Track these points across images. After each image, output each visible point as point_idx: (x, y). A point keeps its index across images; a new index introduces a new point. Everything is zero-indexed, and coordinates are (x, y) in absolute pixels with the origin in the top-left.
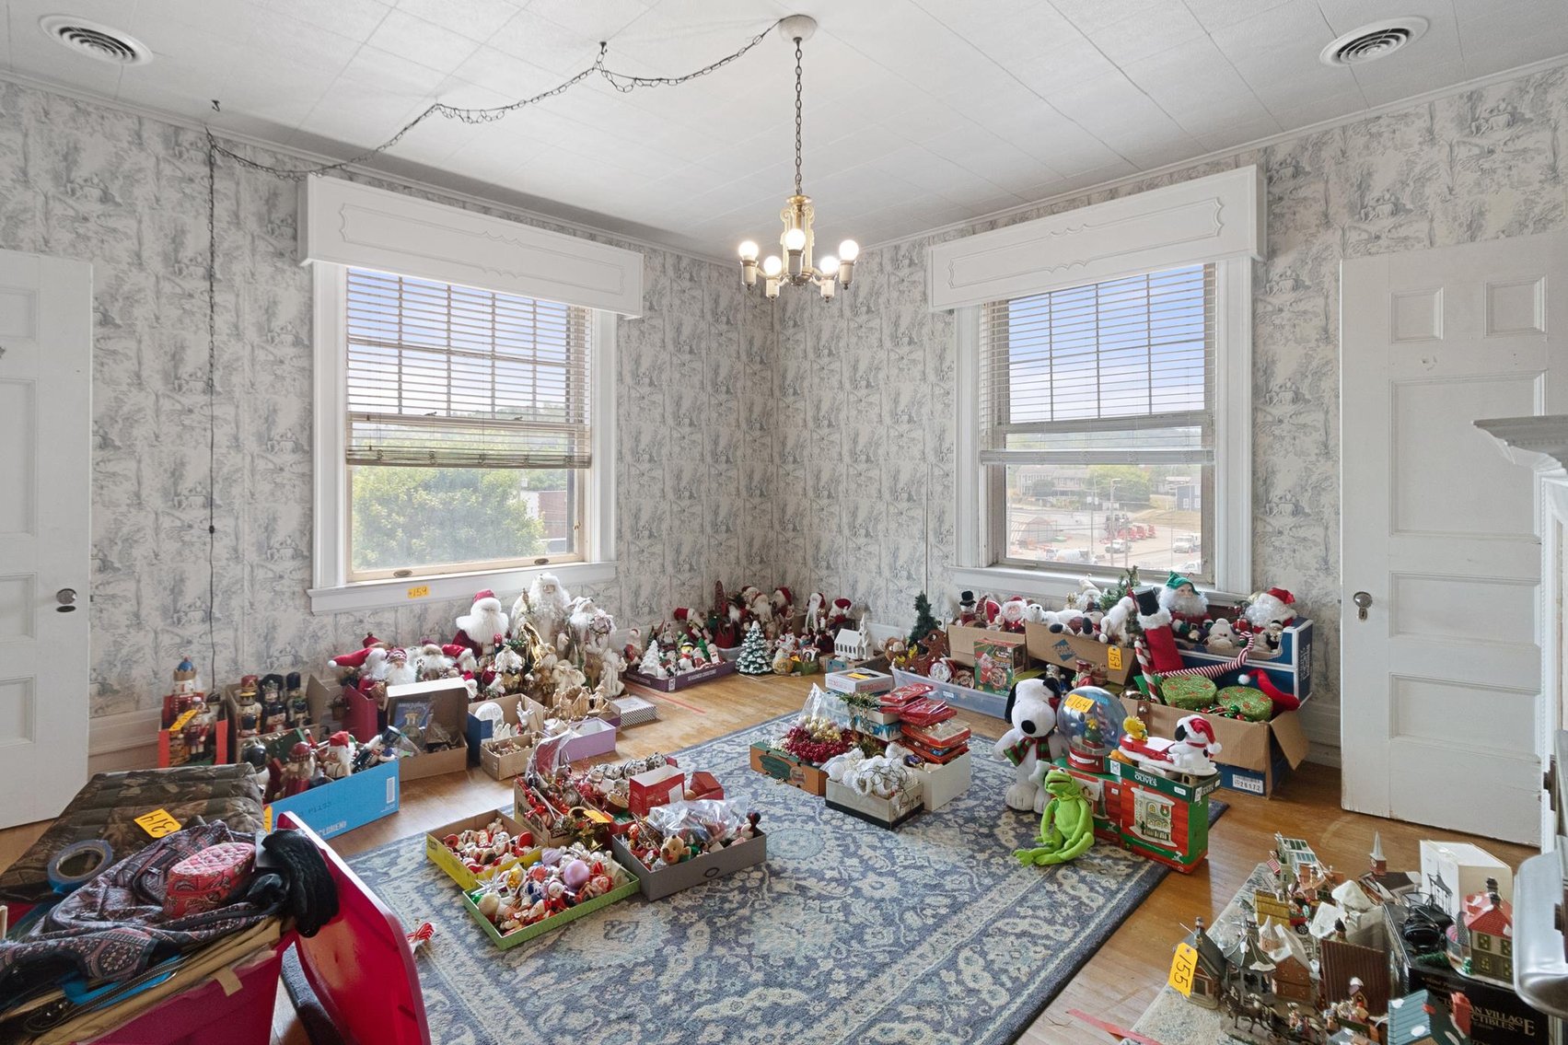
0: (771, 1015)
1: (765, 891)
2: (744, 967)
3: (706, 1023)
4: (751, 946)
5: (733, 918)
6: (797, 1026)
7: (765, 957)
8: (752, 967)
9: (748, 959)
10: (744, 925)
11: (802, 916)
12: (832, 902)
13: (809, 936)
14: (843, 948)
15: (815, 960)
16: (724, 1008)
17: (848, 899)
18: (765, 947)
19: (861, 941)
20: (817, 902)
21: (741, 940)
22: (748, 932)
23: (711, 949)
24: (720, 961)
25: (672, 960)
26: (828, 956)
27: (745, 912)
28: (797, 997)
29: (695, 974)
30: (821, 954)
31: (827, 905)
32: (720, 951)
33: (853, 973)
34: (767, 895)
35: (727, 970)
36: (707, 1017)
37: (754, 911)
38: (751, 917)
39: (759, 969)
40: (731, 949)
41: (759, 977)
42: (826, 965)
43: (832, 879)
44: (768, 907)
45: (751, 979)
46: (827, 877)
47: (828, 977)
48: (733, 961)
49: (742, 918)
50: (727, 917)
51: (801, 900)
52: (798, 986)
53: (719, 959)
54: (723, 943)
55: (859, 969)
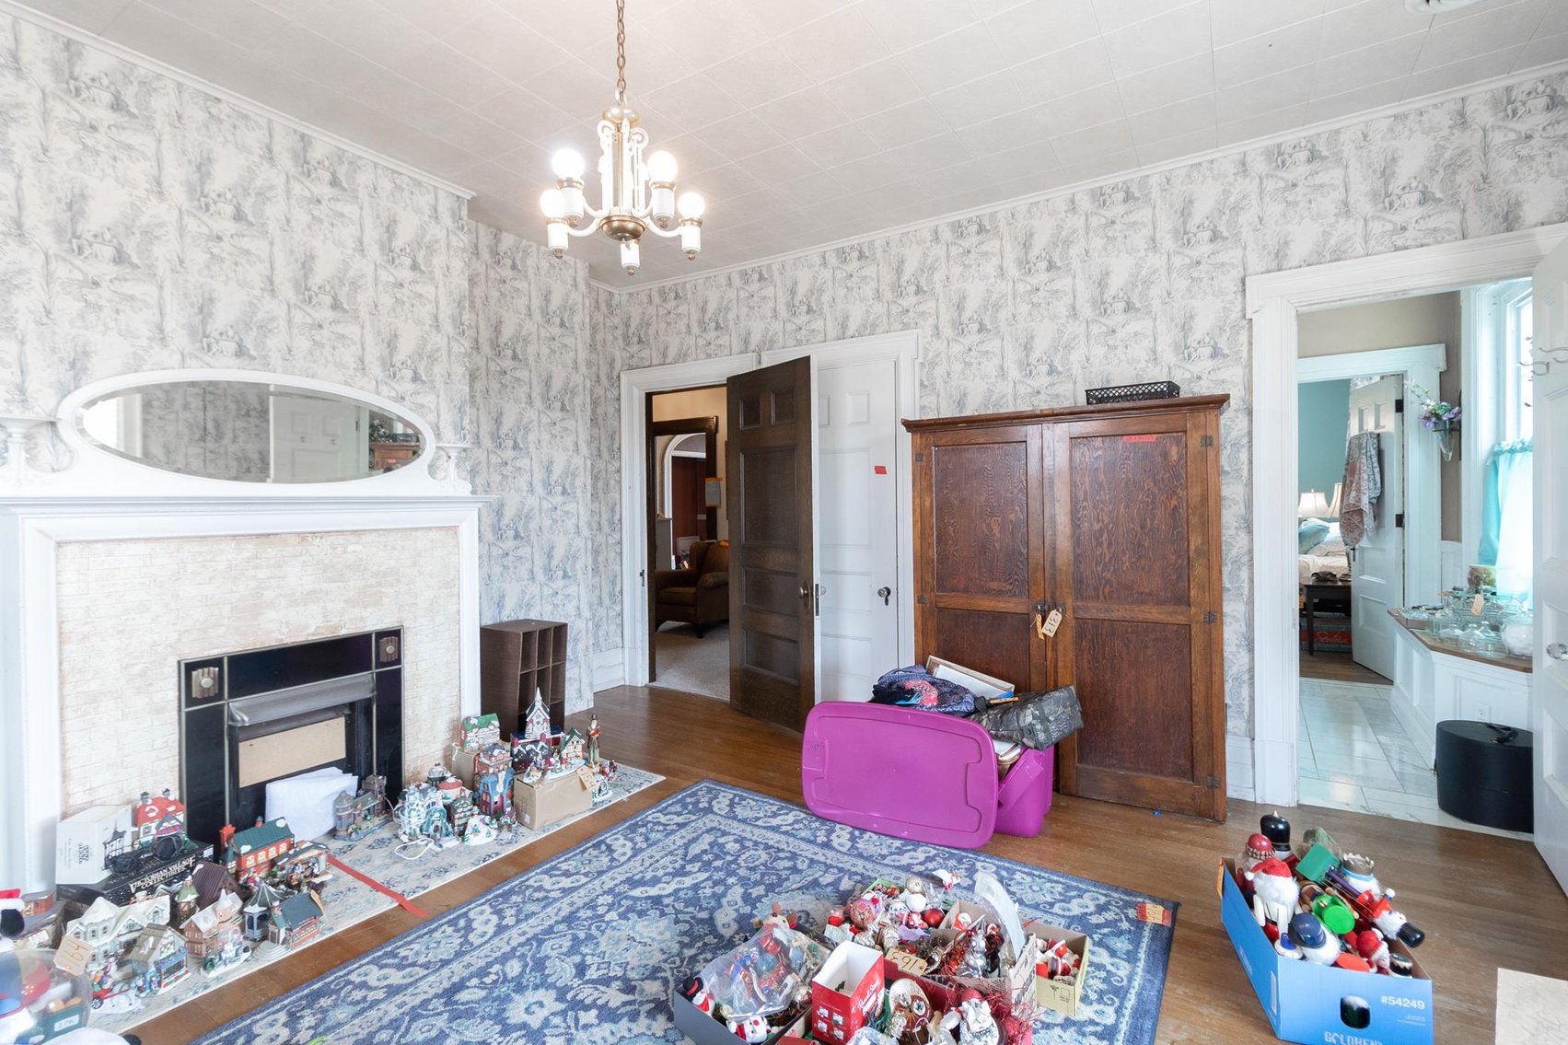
0: (655, 881)
1: (671, 979)
2: (680, 906)
3: (699, 871)
4: (677, 922)
5: (700, 944)
6: (637, 877)
7: (663, 914)
8: (673, 906)
9: (678, 912)
10: (686, 940)
11: (629, 956)
12: (594, 977)
13: (624, 936)
14: (594, 931)
15: (620, 918)
16: (688, 881)
17: (577, 982)
18: (664, 922)
19: (575, 938)
20: (611, 974)
21: (688, 926)
22: (682, 934)
23: (711, 914)
24: (700, 907)
25: (740, 903)
26: (608, 923)
27: (689, 953)
28: (637, 892)
29: (718, 898)
30: (614, 924)
31: (601, 972)
32: (704, 915)
33: (589, 913)
34: (668, 974)
35: (694, 902)
36: (699, 874)
37: (680, 954)
38: (682, 948)
39: (667, 906)
40: (693, 918)
41: (666, 901)
42: (613, 915)
43: (587, 1008)
44: (665, 961)
45: (672, 898)
46: (594, 1012)
47: (611, 907)
48: (691, 909)
49: (689, 946)
50: (705, 944)
51: (631, 975)
52: (636, 899)
53: (702, 909)
54: (701, 921)
55: (584, 916)
